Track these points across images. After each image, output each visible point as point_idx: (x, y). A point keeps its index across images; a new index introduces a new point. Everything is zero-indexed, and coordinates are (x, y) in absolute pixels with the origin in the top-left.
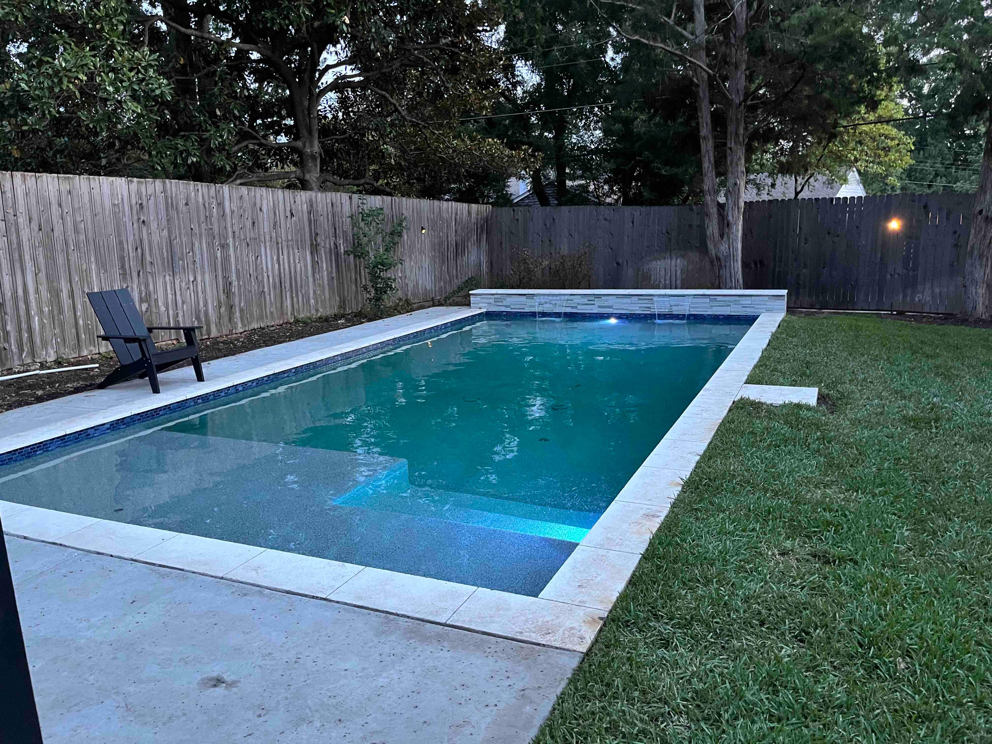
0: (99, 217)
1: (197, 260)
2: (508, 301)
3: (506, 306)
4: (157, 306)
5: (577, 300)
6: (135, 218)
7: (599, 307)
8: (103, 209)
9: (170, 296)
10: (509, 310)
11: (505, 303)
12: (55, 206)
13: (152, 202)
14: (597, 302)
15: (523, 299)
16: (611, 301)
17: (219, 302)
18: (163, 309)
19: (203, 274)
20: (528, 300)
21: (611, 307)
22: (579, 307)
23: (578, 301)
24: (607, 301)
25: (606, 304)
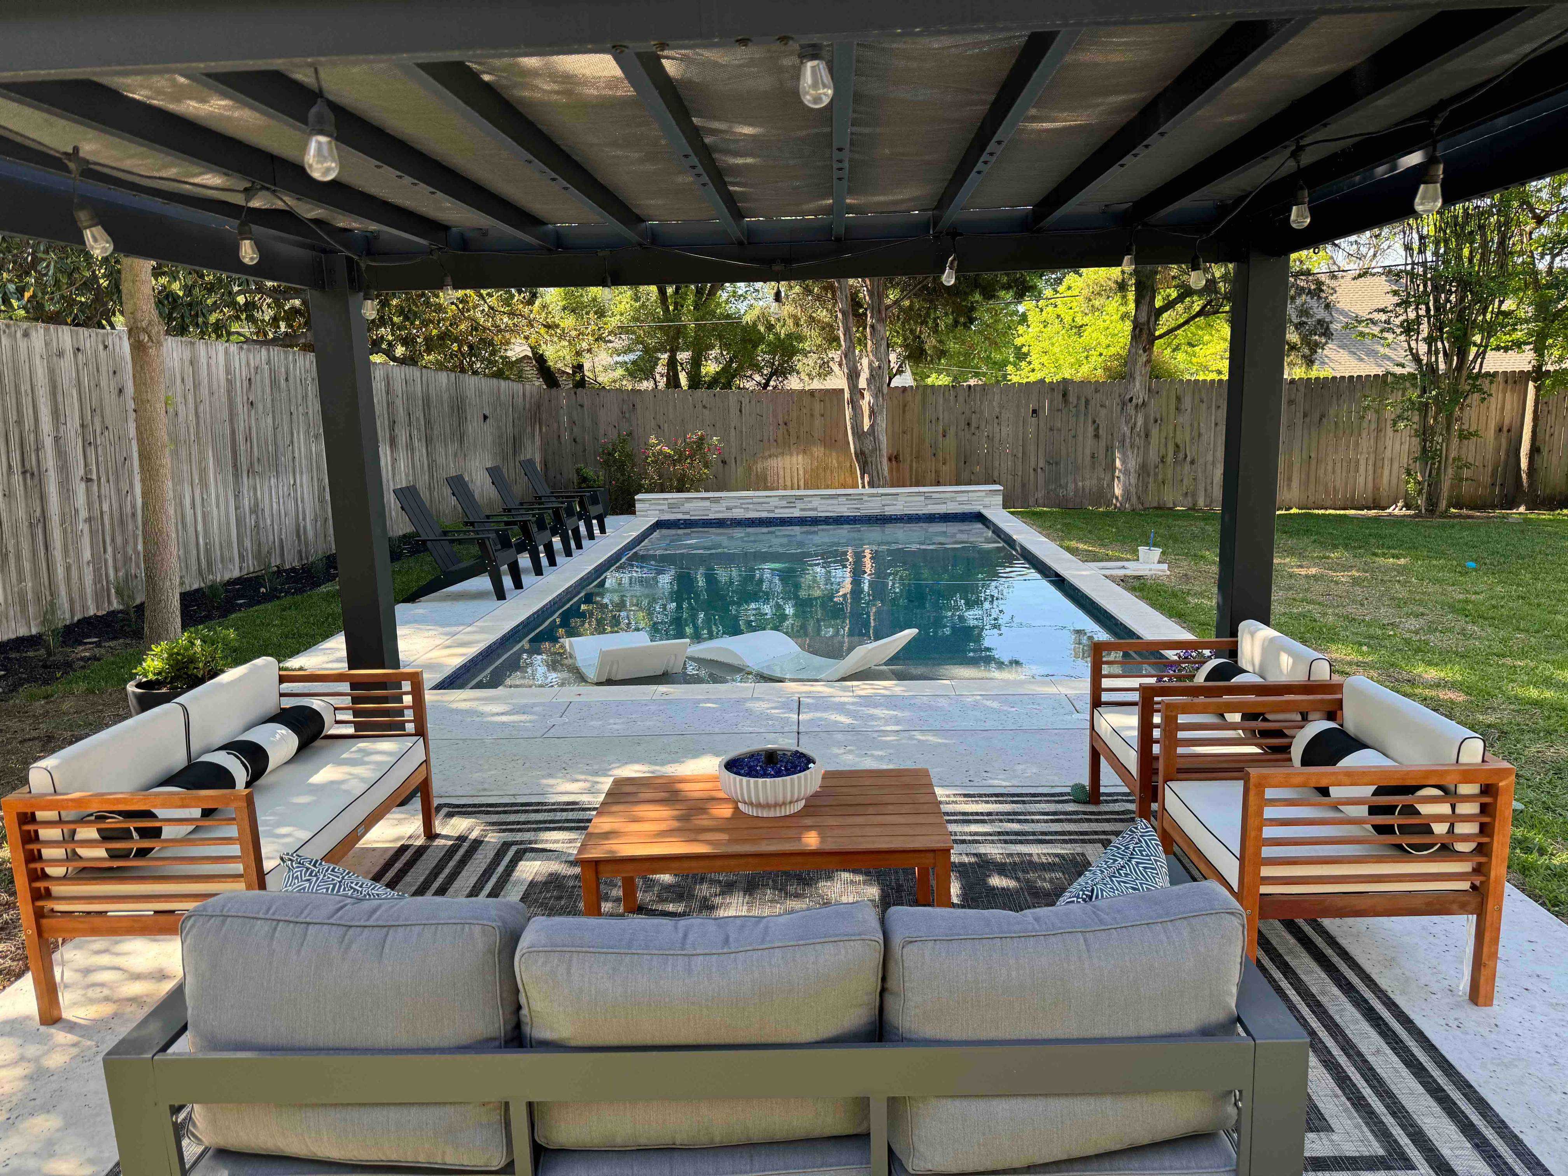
0: (216, 395)
1: (296, 455)
2: (688, 506)
3: (684, 513)
4: (264, 519)
5: (774, 502)
6: (245, 398)
7: (802, 510)
8: (219, 387)
9: (275, 505)
10: (687, 517)
11: (682, 509)
12: (179, 381)
13: (258, 377)
14: (800, 505)
15: (707, 503)
16: (816, 502)
17: (316, 515)
18: (269, 522)
19: (301, 473)
20: (713, 505)
21: (815, 509)
22: (777, 511)
23: (776, 504)
24: (810, 502)
25: (810, 506)
